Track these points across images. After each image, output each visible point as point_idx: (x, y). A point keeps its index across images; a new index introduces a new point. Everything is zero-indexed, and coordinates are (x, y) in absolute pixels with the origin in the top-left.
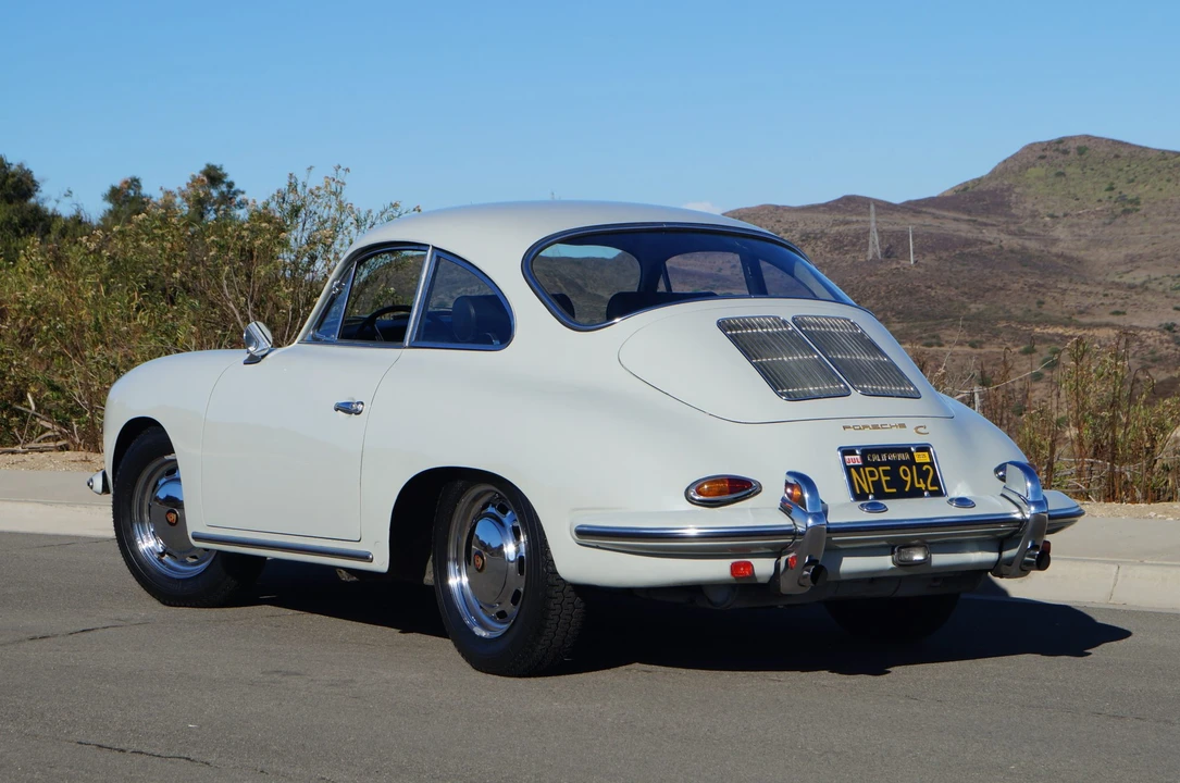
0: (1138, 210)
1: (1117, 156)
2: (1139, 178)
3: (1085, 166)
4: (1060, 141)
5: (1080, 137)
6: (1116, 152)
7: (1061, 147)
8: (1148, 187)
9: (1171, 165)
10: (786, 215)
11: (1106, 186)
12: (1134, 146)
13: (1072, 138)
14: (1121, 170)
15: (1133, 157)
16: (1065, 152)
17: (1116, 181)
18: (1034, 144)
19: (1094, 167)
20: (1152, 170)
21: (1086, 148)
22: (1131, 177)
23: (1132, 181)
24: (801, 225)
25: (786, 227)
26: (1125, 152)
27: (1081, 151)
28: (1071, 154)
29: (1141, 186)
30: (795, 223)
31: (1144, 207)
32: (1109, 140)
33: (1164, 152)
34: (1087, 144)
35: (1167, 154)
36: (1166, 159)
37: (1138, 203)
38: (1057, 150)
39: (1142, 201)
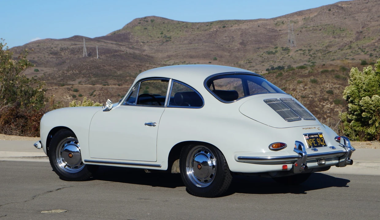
0: (170, 41)
1: (164, 23)
2: (171, 30)
3: (153, 26)
4: (145, 18)
5: (152, 16)
6: (163, 21)
7: (146, 20)
8: (174, 33)
9: (181, 26)
10: (55, 42)
11: (160, 33)
12: (169, 19)
13: (149, 17)
14: (165, 27)
15: (169, 23)
16: (147, 21)
17: (163, 31)
18: (137, 19)
19: (156, 26)
20: (175, 27)
21: (154, 20)
22: (168, 30)
23: (169, 31)
24: (60, 45)
25: (55, 46)
26: (166, 22)
27: (152, 21)
28: (149, 22)
29: (172, 33)
30: (58, 45)
31: (172, 39)
32: (161, 18)
33: (179, 22)
35: (180, 22)
36: (179, 24)
37: (171, 38)
38: (144, 21)
39: (172, 38)
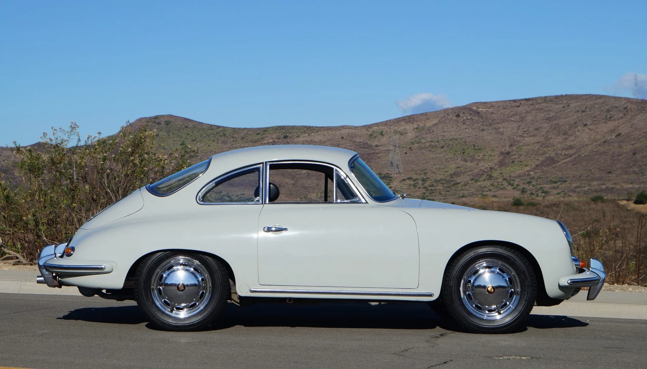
0: (197, 156)
1: (186, 127)
2: (198, 139)
3: (169, 132)
4: (156, 117)
5: (167, 116)
6: (186, 124)
7: (157, 120)
8: (202, 144)
9: (215, 133)
10: (4, 152)
11: (180, 143)
12: (196, 122)
13: (162, 116)
14: (189, 134)
15: (195, 127)
16: (159, 124)
17: (186, 140)
18: (142, 118)
19: (175, 132)
20: (204, 135)
21: (170, 122)
22: (194, 138)
23: (194, 140)
24: (13, 158)
25: (4, 158)
26: (191, 125)
27: (167, 123)
28: (162, 125)
29: (199, 143)
30: (9, 157)
31: (200, 155)
32: (182, 118)
33: (211, 126)
34: (170, 120)
35: (213, 127)
36: (212, 130)
37: (197, 153)
38: (155, 122)
39: (199, 152)
